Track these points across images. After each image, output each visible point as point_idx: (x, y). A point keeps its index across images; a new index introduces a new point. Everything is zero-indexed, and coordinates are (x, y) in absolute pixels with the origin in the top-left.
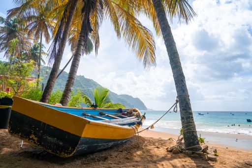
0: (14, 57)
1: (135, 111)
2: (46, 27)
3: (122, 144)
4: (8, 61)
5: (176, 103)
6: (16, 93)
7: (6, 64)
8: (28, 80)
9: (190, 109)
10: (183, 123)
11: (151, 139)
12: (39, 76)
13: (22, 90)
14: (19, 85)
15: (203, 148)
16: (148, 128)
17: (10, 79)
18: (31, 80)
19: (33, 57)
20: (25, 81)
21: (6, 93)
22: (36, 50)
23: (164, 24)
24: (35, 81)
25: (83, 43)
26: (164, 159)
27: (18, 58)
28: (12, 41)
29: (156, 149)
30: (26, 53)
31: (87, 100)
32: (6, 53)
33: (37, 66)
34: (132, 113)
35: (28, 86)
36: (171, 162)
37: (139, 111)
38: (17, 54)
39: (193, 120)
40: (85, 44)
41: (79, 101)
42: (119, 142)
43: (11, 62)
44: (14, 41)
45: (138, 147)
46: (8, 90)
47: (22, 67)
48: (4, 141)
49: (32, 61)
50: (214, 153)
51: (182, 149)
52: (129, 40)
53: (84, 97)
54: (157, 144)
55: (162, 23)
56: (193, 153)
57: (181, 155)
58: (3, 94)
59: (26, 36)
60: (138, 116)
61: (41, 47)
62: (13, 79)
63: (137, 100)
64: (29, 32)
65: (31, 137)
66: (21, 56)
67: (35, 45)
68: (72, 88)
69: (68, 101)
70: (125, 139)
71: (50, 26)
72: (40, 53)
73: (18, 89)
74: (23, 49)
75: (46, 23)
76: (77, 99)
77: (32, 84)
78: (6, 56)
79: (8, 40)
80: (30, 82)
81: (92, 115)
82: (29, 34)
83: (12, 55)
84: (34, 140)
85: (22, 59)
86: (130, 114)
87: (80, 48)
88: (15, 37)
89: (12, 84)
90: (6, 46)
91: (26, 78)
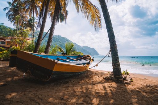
0: (18, 26)
1: (88, 56)
2: (36, 7)
3: (79, 75)
4: (15, 28)
5: (110, 52)
6: (21, 47)
7: (14, 30)
8: (27, 39)
9: (117, 55)
10: (113, 63)
11: (97, 72)
12: (33, 37)
13: (24, 45)
14: (23, 42)
15: (123, 77)
16: (94, 66)
17: (17, 39)
18: (29, 39)
19: (29, 25)
20: (26, 40)
21: (15, 47)
22: (31, 21)
23: (103, 4)
24: (31, 39)
25: (56, 17)
26: (100, 83)
27: (21, 26)
28: (17, 16)
29: (98, 78)
30: (25, 23)
31: (61, 50)
32: (14, 23)
33: (32, 31)
34: (86, 57)
35: (27, 43)
36: (103, 84)
37: (91, 56)
38: (20, 24)
39: (119, 61)
40: (57, 18)
41: (57, 51)
42: (76, 74)
43: (17, 29)
44: (18, 16)
45: (87, 77)
46: (16, 45)
47: (24, 32)
48: (15, 73)
49: (29, 28)
50: (130, 80)
51: (112, 78)
52: (85, 13)
53: (59, 49)
54: (99, 75)
55: (102, 4)
56: (117, 80)
57: (110, 81)
58: (14, 47)
59: (24, 13)
60: (90, 59)
61: (34, 19)
62: (19, 39)
63: (93, 49)
64: (26, 10)
65: (27, 71)
66: (23, 25)
67: (30, 18)
68: (51, 44)
69: (48, 52)
70: (80, 72)
71: (38, 6)
72: (33, 23)
73: (22, 45)
74: (23, 21)
75: (36, 5)
76: (55, 50)
77: (30, 41)
78: (14, 26)
79: (15, 16)
80: (28, 40)
81: (62, 59)
82: (26, 12)
83: (17, 25)
84: (29, 73)
85: (23, 27)
86: (85, 58)
87: (55, 20)
88: (18, 14)
89: (18, 42)
90: (14, 20)
91: (26, 38)
